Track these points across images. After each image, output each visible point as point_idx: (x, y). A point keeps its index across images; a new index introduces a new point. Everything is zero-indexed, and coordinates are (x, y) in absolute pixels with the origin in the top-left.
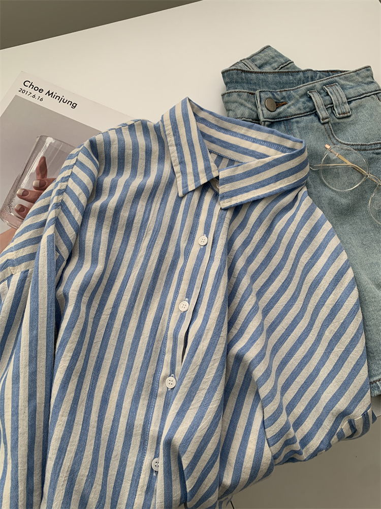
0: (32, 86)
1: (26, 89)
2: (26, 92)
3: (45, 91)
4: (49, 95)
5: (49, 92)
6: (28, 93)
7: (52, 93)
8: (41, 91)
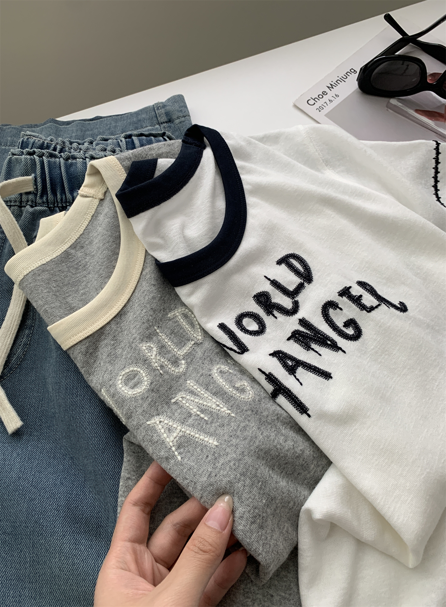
0: (316, 100)
1: (317, 105)
2: (323, 106)
3: (327, 90)
4: (332, 88)
5: (328, 87)
6: (325, 105)
7: (331, 85)
8: (324, 93)
